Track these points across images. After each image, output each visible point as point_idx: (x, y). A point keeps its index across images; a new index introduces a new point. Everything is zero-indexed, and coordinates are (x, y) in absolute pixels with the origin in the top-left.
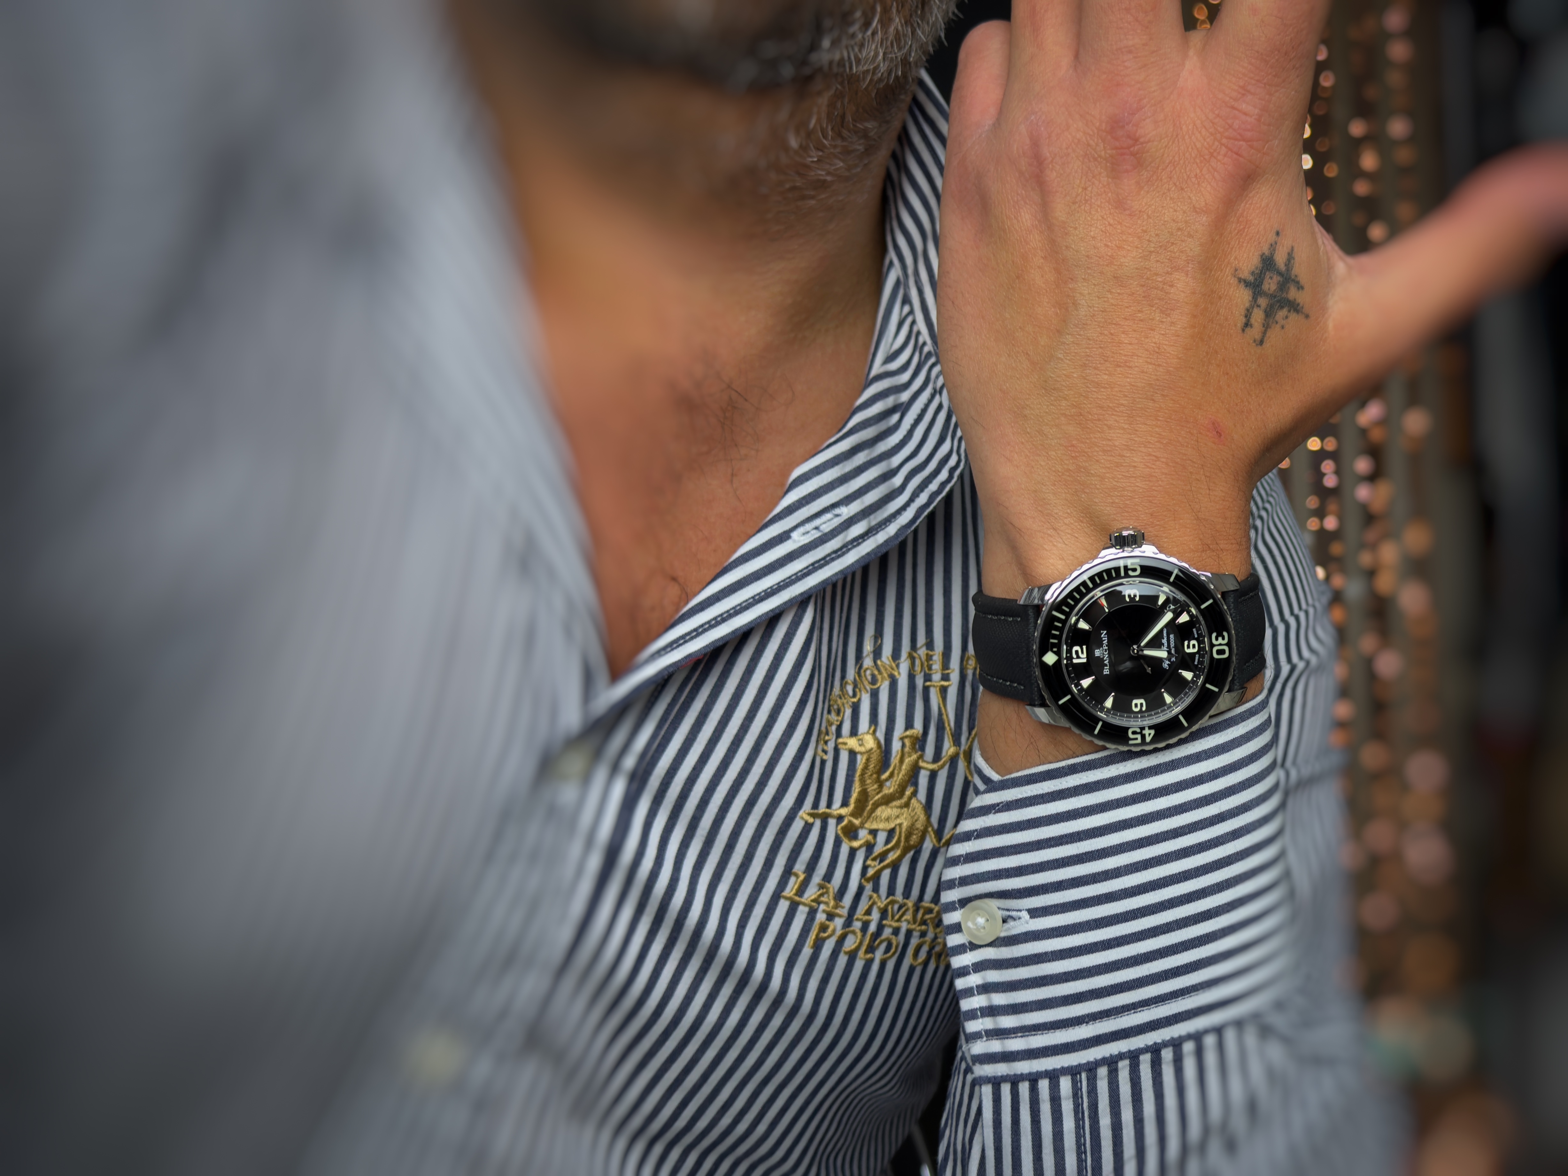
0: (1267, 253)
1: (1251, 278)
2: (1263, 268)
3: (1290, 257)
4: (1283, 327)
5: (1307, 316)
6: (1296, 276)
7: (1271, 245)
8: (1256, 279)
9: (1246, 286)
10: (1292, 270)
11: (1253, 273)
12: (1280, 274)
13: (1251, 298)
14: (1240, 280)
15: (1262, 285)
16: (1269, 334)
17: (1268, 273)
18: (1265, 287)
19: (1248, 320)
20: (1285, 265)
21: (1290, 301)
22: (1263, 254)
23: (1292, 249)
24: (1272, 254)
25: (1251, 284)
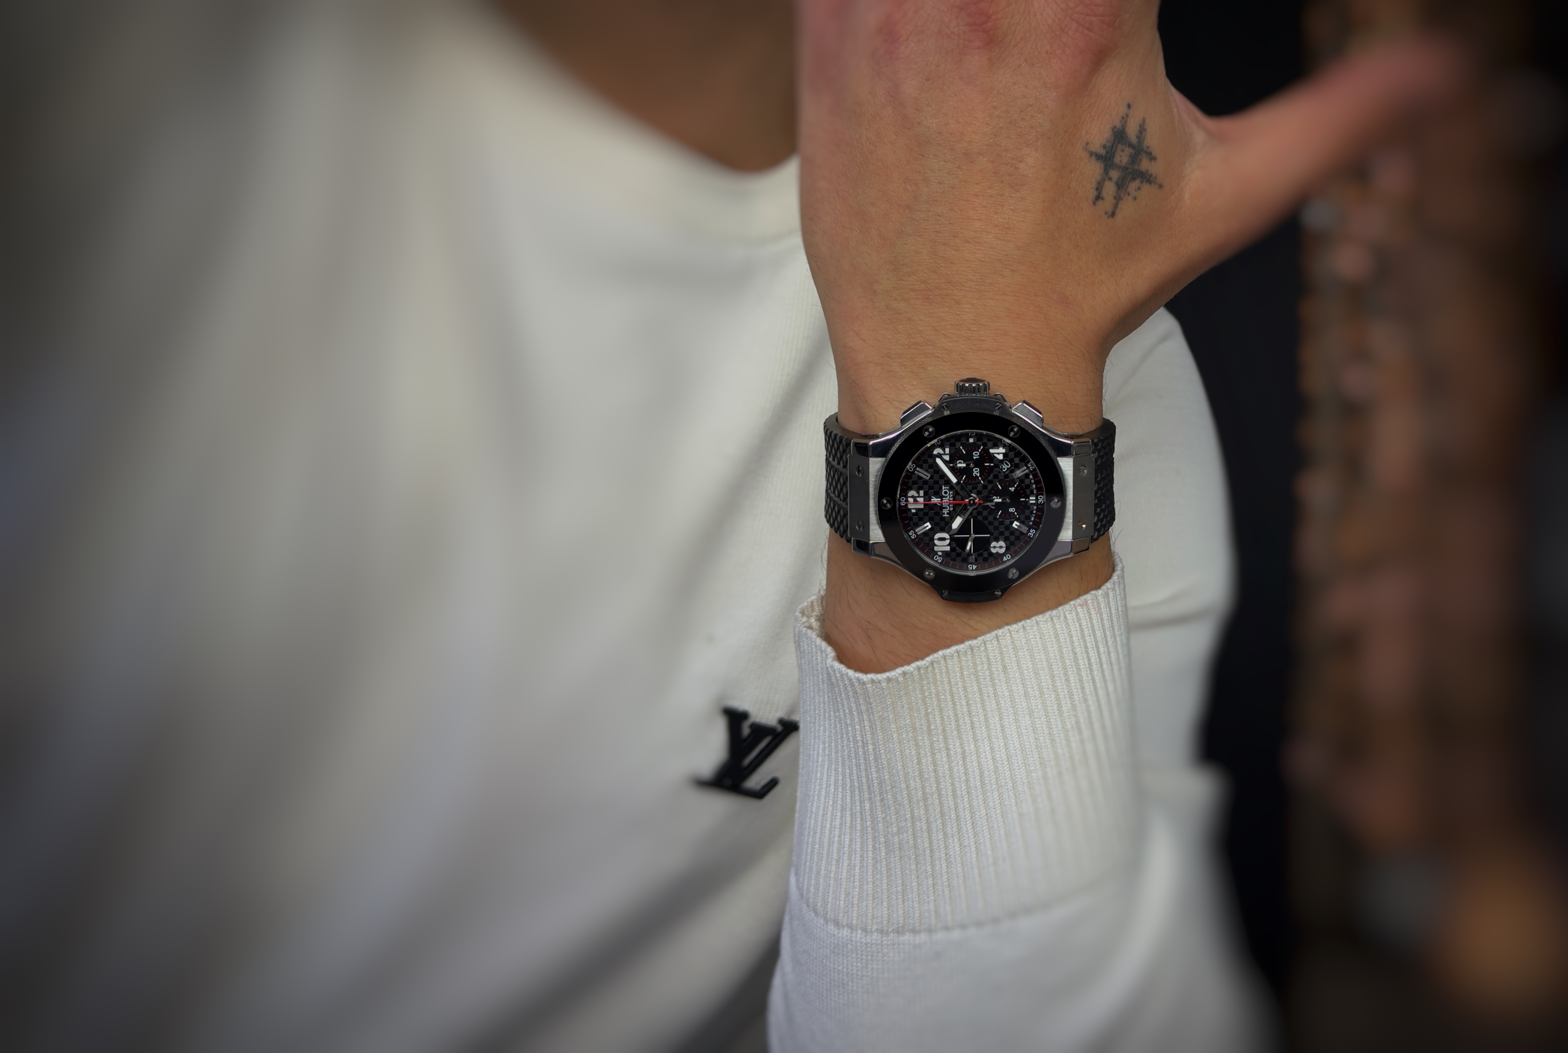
0: (1118, 125)
1: (1102, 152)
2: (1115, 140)
3: (1142, 129)
4: (1135, 198)
5: (1161, 186)
6: (1148, 147)
7: (1123, 118)
8: (1107, 152)
9: (1098, 159)
10: (1144, 141)
11: (1104, 147)
12: (1131, 145)
13: (1102, 171)
14: (1091, 154)
15: (1113, 158)
16: (1120, 206)
17: (1119, 146)
18: (1117, 160)
19: (1100, 193)
20: (1137, 137)
21: (1143, 172)
22: (1115, 127)
23: (1144, 120)
24: (1124, 127)
25: (1102, 157)
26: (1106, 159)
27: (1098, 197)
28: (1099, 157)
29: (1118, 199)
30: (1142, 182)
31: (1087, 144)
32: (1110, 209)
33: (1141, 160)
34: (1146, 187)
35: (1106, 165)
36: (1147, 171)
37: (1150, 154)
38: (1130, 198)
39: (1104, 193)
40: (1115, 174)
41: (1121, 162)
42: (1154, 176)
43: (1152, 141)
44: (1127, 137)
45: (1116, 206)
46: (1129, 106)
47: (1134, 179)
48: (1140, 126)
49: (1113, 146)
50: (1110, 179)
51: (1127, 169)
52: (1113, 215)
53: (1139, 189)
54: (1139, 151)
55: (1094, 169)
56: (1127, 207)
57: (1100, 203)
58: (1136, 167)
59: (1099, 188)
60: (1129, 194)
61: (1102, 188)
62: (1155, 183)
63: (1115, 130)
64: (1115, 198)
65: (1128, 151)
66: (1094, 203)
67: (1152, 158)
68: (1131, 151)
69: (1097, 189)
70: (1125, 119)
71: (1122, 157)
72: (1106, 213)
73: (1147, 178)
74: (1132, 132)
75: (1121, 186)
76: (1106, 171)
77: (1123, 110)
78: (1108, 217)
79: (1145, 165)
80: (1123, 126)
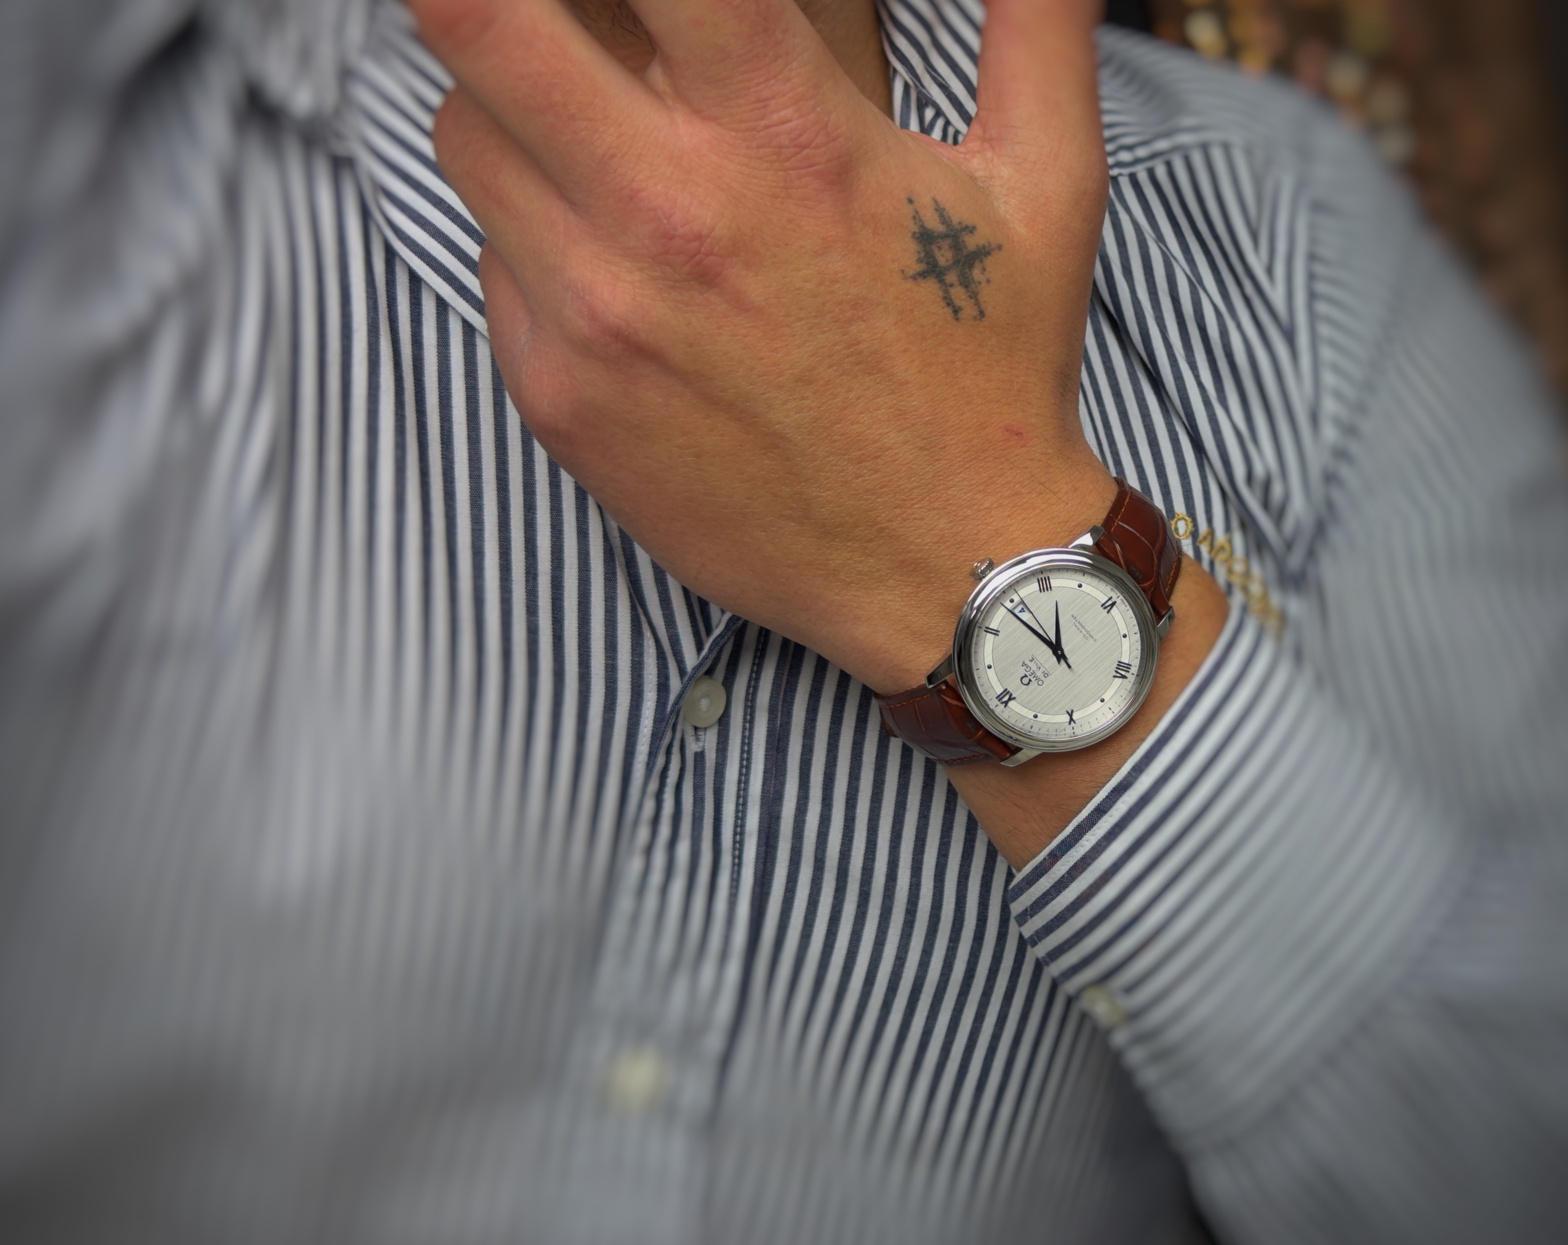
0: (916, 229)
1: (922, 267)
2: (924, 246)
6: (960, 223)
7: (914, 218)
8: (928, 263)
9: (924, 277)
10: (951, 221)
11: (920, 261)
13: (938, 285)
14: (914, 278)
15: (938, 263)
16: (981, 300)
17: (933, 247)
18: (941, 262)
19: (954, 306)
20: (943, 223)
21: (975, 252)
22: (914, 234)
23: (936, 202)
24: (923, 227)
25: (927, 272)
26: (931, 270)
27: (956, 311)
28: (923, 275)
29: (974, 296)
30: (982, 261)
31: (903, 271)
32: (975, 313)
33: (963, 242)
34: (989, 261)
35: (937, 277)
36: (977, 245)
37: (967, 227)
38: (984, 285)
39: (958, 303)
40: (952, 277)
42: (987, 245)
43: (960, 214)
44: (934, 232)
45: (977, 304)
46: (910, 201)
47: (971, 266)
48: (936, 210)
49: (927, 253)
50: (952, 285)
51: (958, 262)
52: (982, 314)
53: (984, 270)
54: (955, 235)
55: (930, 288)
56: (990, 297)
57: (961, 315)
58: (965, 252)
59: (949, 302)
60: (979, 283)
61: (951, 300)
63: (917, 235)
64: (971, 297)
65: (945, 244)
66: (957, 319)
67: (971, 230)
68: (949, 241)
69: (948, 304)
70: (917, 218)
71: (944, 256)
72: (975, 318)
73: (982, 253)
74: (933, 223)
75: (966, 283)
76: (941, 281)
77: (908, 210)
78: (980, 320)
79: (971, 242)
80: (921, 226)
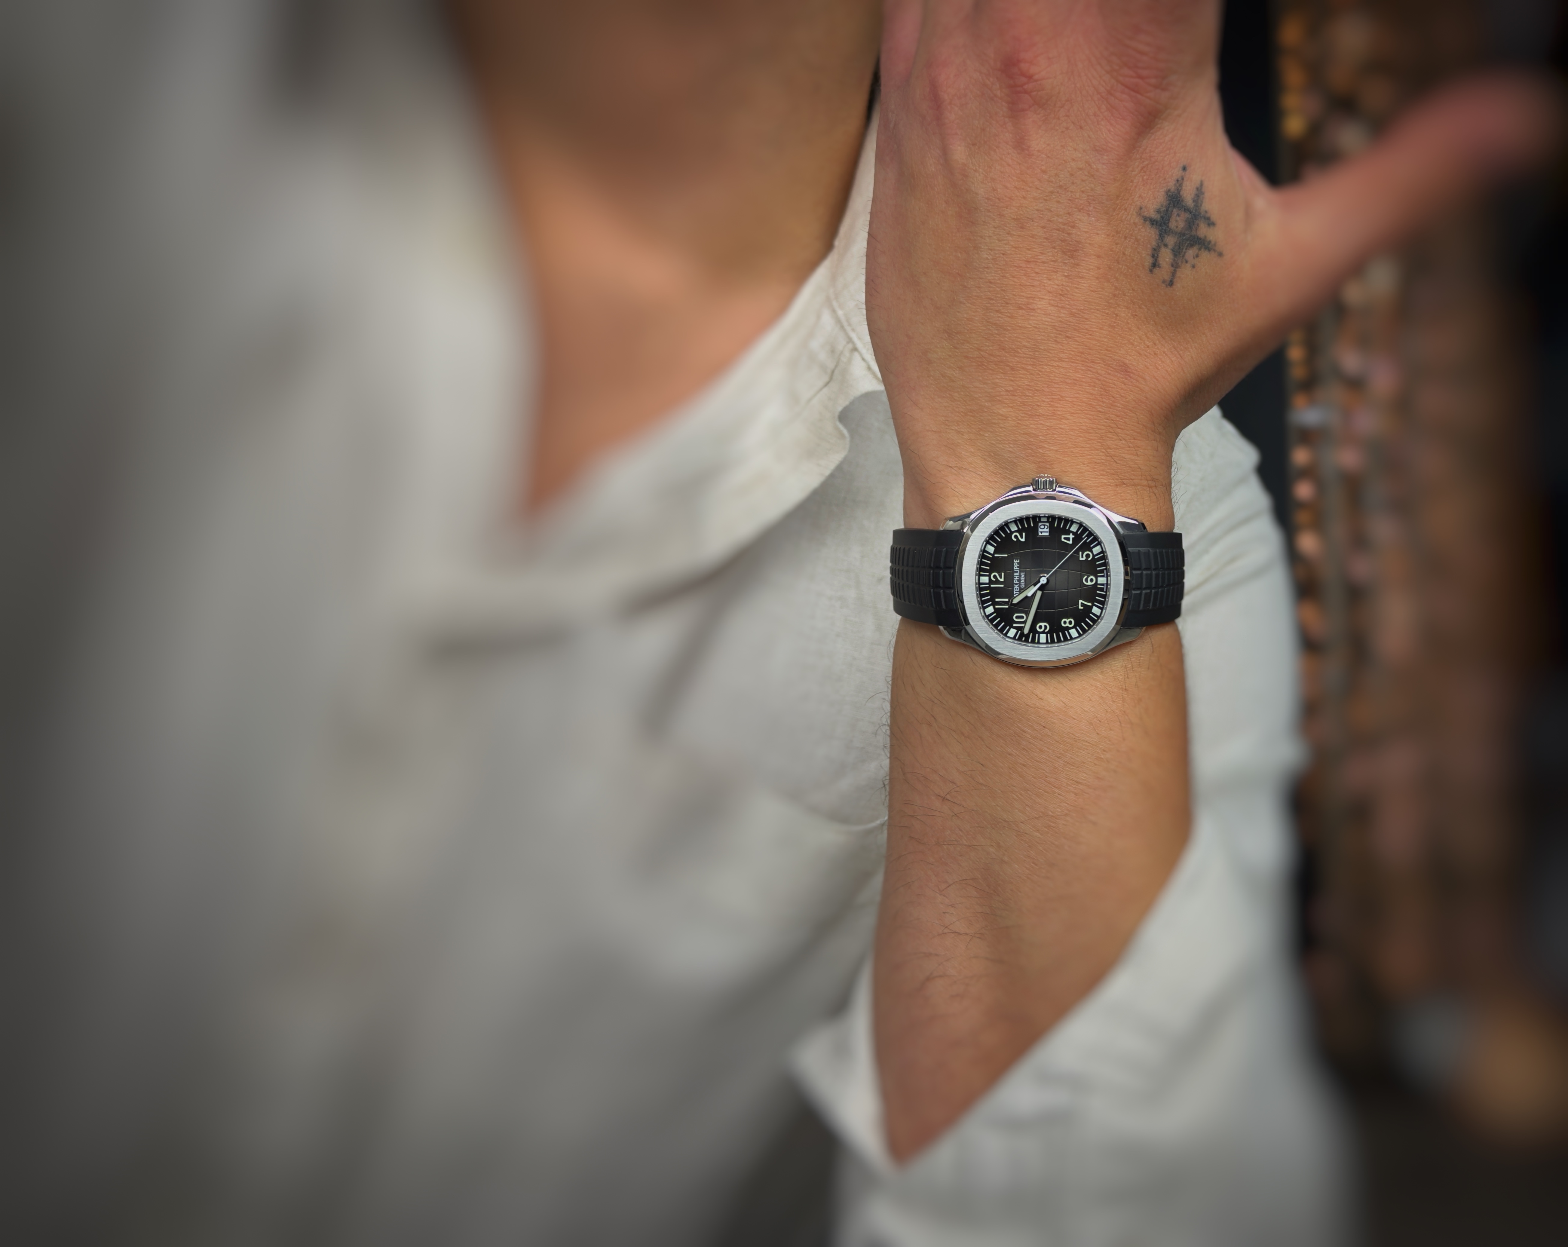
1: (1157, 216)
7: (1178, 181)
9: (1152, 224)
12: (1188, 210)
13: (1157, 237)
14: (1145, 219)
15: (1168, 223)
16: (1178, 274)
17: (1174, 210)
18: (1173, 225)
19: (1156, 260)
25: (1157, 222)
26: (1161, 223)
27: (1155, 265)
28: (1153, 222)
29: (1175, 266)
31: (1141, 208)
33: (1198, 225)
35: (1161, 231)
36: (1205, 237)
38: (1188, 265)
39: (1161, 261)
41: (1177, 227)
42: (1213, 243)
43: (1210, 206)
47: (1192, 246)
50: (1166, 245)
51: (1184, 235)
54: (1196, 216)
56: (1186, 277)
57: (1156, 270)
58: (1193, 233)
59: (1155, 255)
60: (1187, 262)
61: (1158, 255)
62: (1215, 251)
64: (1172, 266)
65: (1185, 216)
66: (1151, 271)
69: (1153, 256)
70: (1180, 182)
72: (1164, 282)
73: (1205, 245)
75: (1178, 252)
76: (1161, 237)
78: (1166, 285)
79: (1203, 230)
80: (1178, 190)
